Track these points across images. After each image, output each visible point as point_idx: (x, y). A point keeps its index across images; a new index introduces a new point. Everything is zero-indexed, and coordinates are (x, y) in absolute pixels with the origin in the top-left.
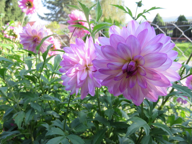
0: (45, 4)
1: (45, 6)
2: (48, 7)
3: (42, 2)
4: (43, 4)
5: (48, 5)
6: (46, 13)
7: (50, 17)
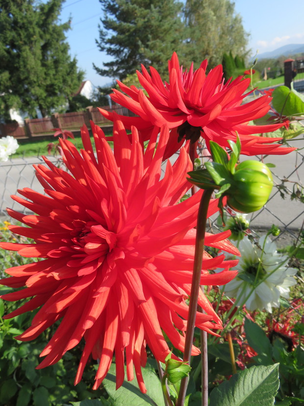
0: (103, 44)
1: (102, 49)
2: (110, 51)
3: (97, 42)
4: (99, 46)
5: (108, 46)
6: (106, 62)
7: (115, 68)
